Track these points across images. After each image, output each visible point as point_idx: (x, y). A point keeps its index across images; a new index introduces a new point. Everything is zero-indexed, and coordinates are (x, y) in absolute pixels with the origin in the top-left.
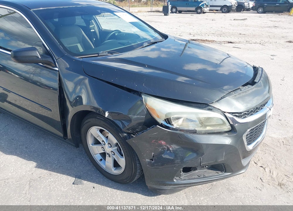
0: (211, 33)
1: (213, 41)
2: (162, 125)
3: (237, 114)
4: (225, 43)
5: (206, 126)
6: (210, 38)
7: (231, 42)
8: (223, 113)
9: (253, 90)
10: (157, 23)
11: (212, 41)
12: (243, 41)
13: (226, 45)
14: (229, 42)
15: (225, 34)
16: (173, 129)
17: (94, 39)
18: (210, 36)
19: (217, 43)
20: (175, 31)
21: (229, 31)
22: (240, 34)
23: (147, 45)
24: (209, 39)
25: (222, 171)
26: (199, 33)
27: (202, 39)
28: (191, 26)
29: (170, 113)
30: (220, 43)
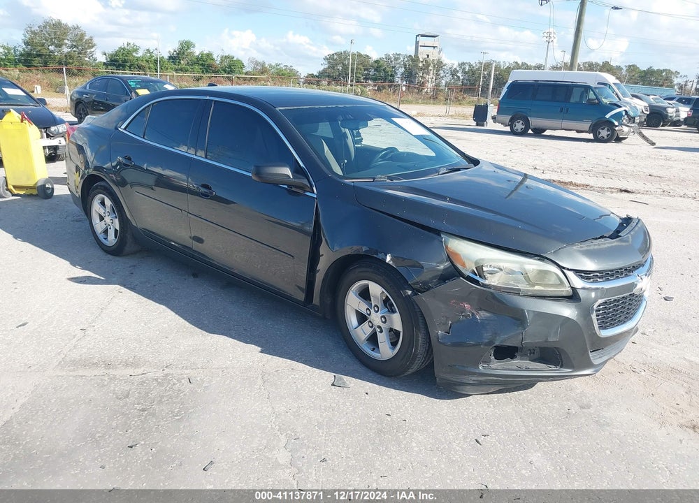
0: (581, 168)
1: (585, 186)
2: (469, 279)
3: (583, 275)
4: (612, 192)
5: (533, 285)
6: (578, 179)
7: (626, 191)
8: (561, 268)
9: (613, 245)
10: (459, 141)
11: (583, 185)
12: (656, 190)
13: (614, 195)
14: (621, 191)
15: (615, 174)
16: (484, 286)
17: (346, 161)
18: (579, 176)
19: (594, 190)
20: (501, 161)
21: (624, 167)
22: (650, 175)
23: (445, 171)
24: (576, 182)
25: (556, 365)
26: (555, 166)
27: (561, 180)
28: (537, 153)
29: (483, 260)
30: (602, 190)
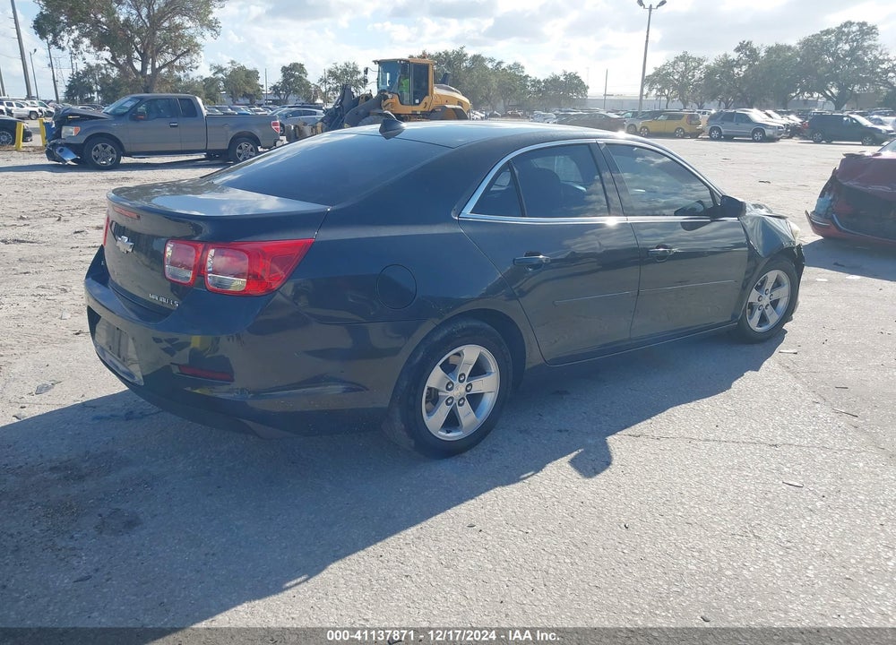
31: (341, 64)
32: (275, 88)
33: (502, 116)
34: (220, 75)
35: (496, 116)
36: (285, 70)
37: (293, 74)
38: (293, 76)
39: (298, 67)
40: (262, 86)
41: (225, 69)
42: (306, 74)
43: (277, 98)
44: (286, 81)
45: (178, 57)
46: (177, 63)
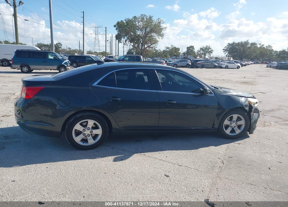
31: (205, 46)
32: (184, 53)
33: (261, 63)
34: (168, 50)
35: (259, 63)
36: (188, 48)
37: (190, 49)
38: (190, 50)
39: (192, 47)
40: (180, 53)
41: (170, 48)
42: (194, 49)
43: (184, 56)
44: (188, 51)
45: (151, 44)
46: (151, 46)
